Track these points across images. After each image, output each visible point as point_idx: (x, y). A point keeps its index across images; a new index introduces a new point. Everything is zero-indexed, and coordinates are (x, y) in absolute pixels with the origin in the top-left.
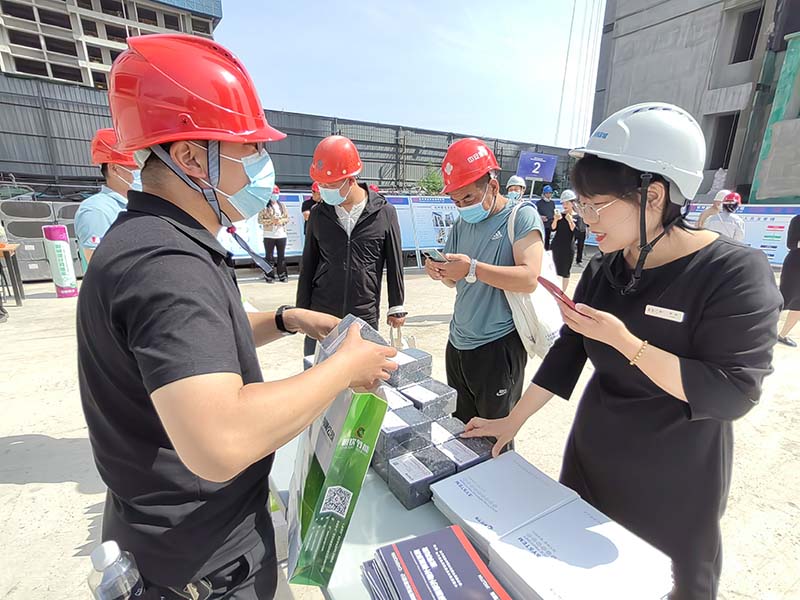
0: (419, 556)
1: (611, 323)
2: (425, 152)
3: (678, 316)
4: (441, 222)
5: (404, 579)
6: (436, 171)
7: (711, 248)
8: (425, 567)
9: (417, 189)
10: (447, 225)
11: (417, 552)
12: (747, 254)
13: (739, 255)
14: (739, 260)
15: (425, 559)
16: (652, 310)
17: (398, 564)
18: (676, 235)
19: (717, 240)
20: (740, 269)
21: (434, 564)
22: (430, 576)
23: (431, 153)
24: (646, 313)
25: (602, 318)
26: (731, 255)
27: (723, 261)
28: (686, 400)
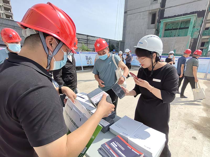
0: (112, 145)
1: (146, 83)
2: (81, 40)
3: (159, 81)
4: (88, 59)
5: (111, 151)
6: (84, 45)
7: (165, 66)
8: (115, 147)
9: (79, 50)
10: (90, 59)
11: (111, 144)
12: (173, 67)
13: (171, 68)
14: (171, 69)
15: (114, 145)
16: (154, 80)
17: (108, 147)
18: (158, 63)
19: (167, 64)
20: (172, 71)
21: (116, 146)
22: (117, 149)
23: (82, 40)
24: (153, 80)
25: (144, 82)
26: (169, 68)
27: (168, 69)
28: (162, 99)
